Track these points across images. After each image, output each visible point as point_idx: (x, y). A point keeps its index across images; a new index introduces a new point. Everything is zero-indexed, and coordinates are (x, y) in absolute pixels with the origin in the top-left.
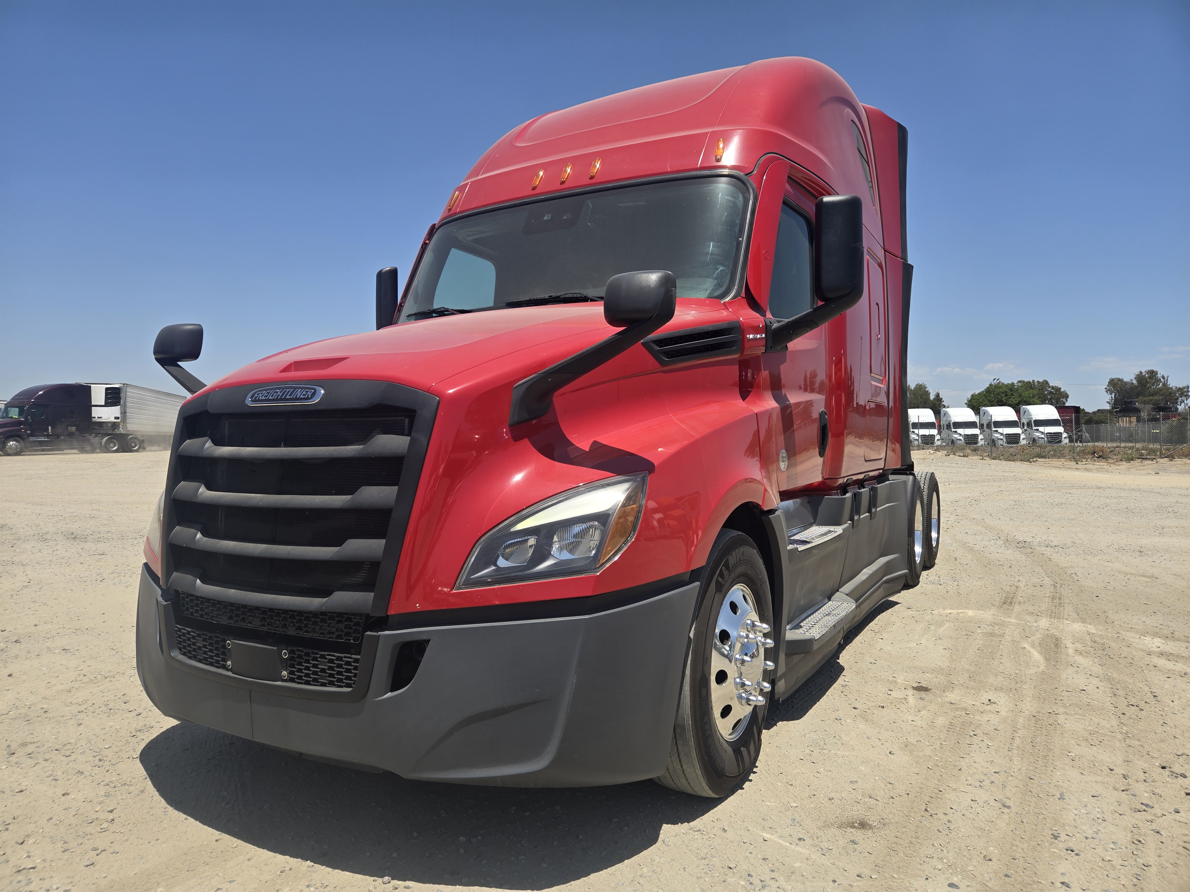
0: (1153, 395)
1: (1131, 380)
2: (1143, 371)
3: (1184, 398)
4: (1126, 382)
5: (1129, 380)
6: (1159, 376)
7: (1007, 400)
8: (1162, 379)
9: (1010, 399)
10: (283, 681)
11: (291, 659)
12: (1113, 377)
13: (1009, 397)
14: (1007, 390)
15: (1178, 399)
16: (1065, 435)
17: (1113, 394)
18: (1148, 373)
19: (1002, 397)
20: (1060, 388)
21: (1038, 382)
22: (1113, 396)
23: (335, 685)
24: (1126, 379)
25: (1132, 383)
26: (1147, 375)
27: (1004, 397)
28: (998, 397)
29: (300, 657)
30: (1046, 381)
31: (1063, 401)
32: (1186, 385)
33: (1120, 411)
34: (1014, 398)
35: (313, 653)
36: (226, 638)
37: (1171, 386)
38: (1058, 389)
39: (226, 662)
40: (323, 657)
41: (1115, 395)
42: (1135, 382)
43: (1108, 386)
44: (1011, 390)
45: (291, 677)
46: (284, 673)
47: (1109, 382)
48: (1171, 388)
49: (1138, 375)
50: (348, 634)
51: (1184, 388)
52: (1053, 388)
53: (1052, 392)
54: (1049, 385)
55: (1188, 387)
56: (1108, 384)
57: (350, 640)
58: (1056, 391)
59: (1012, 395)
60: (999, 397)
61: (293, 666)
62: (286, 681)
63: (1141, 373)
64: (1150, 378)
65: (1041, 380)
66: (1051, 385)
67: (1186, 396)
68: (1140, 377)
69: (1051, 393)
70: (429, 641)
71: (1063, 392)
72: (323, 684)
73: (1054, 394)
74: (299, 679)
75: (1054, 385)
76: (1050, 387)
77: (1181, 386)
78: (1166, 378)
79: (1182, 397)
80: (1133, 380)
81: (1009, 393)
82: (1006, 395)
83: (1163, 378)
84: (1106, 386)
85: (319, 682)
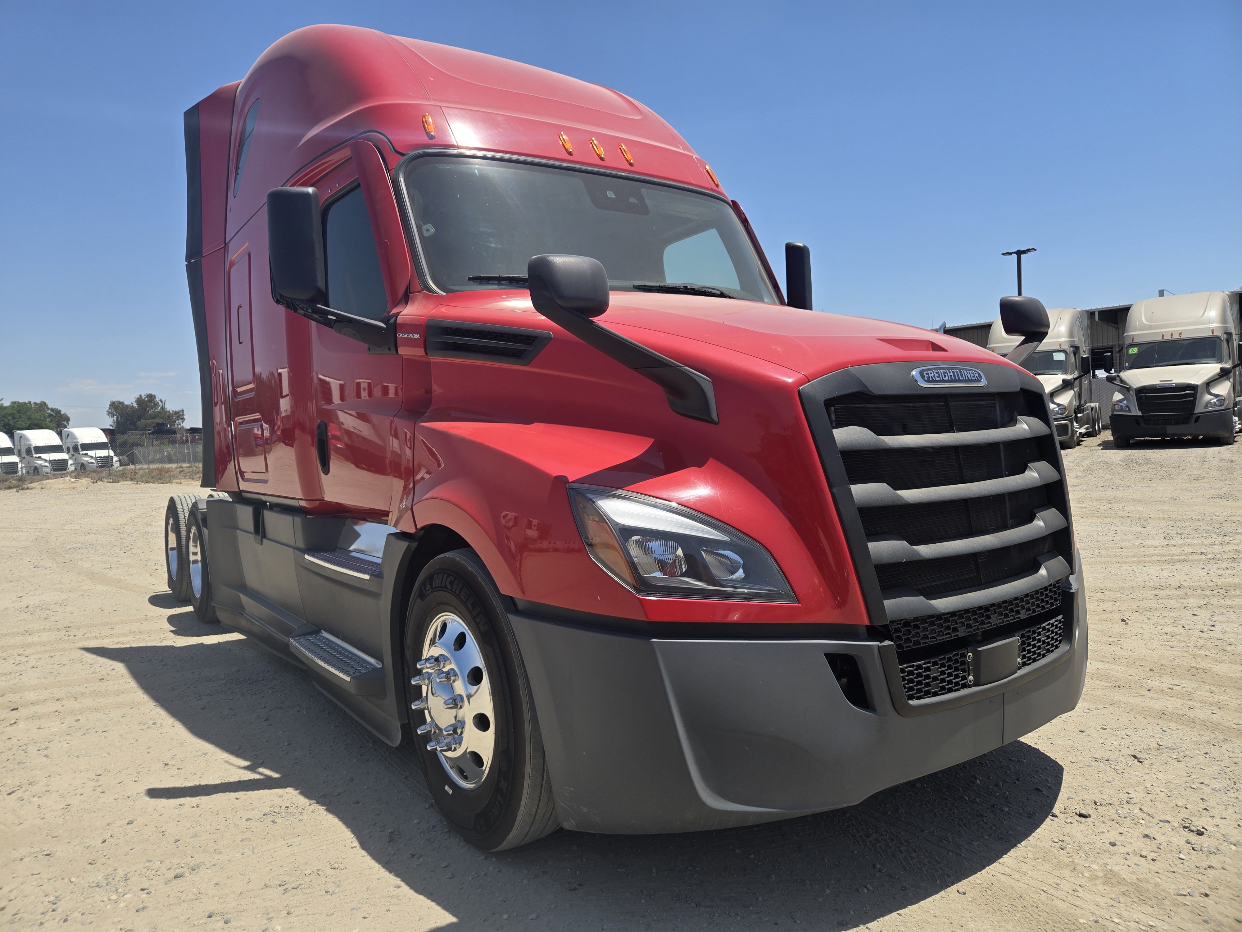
0: (154, 418)
1: (132, 403)
2: (143, 395)
3: (180, 421)
4: (127, 406)
5: (130, 404)
6: (157, 399)
7: (15, 423)
8: (160, 403)
9: (19, 422)
12: (114, 400)
13: (17, 420)
14: (15, 412)
15: (175, 422)
16: (115, 459)
17: (115, 417)
18: (147, 397)
19: (9, 420)
20: (60, 411)
21: (35, 403)
22: (115, 419)
24: (127, 403)
25: (133, 407)
26: (146, 399)
27: (11, 420)
28: (3, 420)
30: (43, 402)
31: (64, 424)
32: (181, 409)
33: (153, 433)
34: (22, 421)
36: (965, 652)
37: (168, 410)
38: (58, 412)
41: (117, 418)
42: (135, 405)
43: (110, 408)
44: (19, 412)
47: (110, 405)
48: (169, 412)
49: (138, 398)
51: (180, 411)
52: (52, 410)
53: (52, 415)
54: (47, 406)
55: (183, 411)
56: (109, 407)
58: (56, 414)
59: (21, 417)
60: (6, 420)
63: (141, 396)
64: (149, 401)
65: (38, 402)
66: (50, 407)
67: (182, 419)
68: (139, 401)
69: (50, 415)
71: (64, 414)
73: (54, 417)
75: (53, 407)
76: (48, 409)
77: (177, 410)
78: (163, 402)
79: (178, 420)
80: (134, 403)
81: (17, 415)
82: (14, 418)
83: (162, 402)
84: (107, 409)
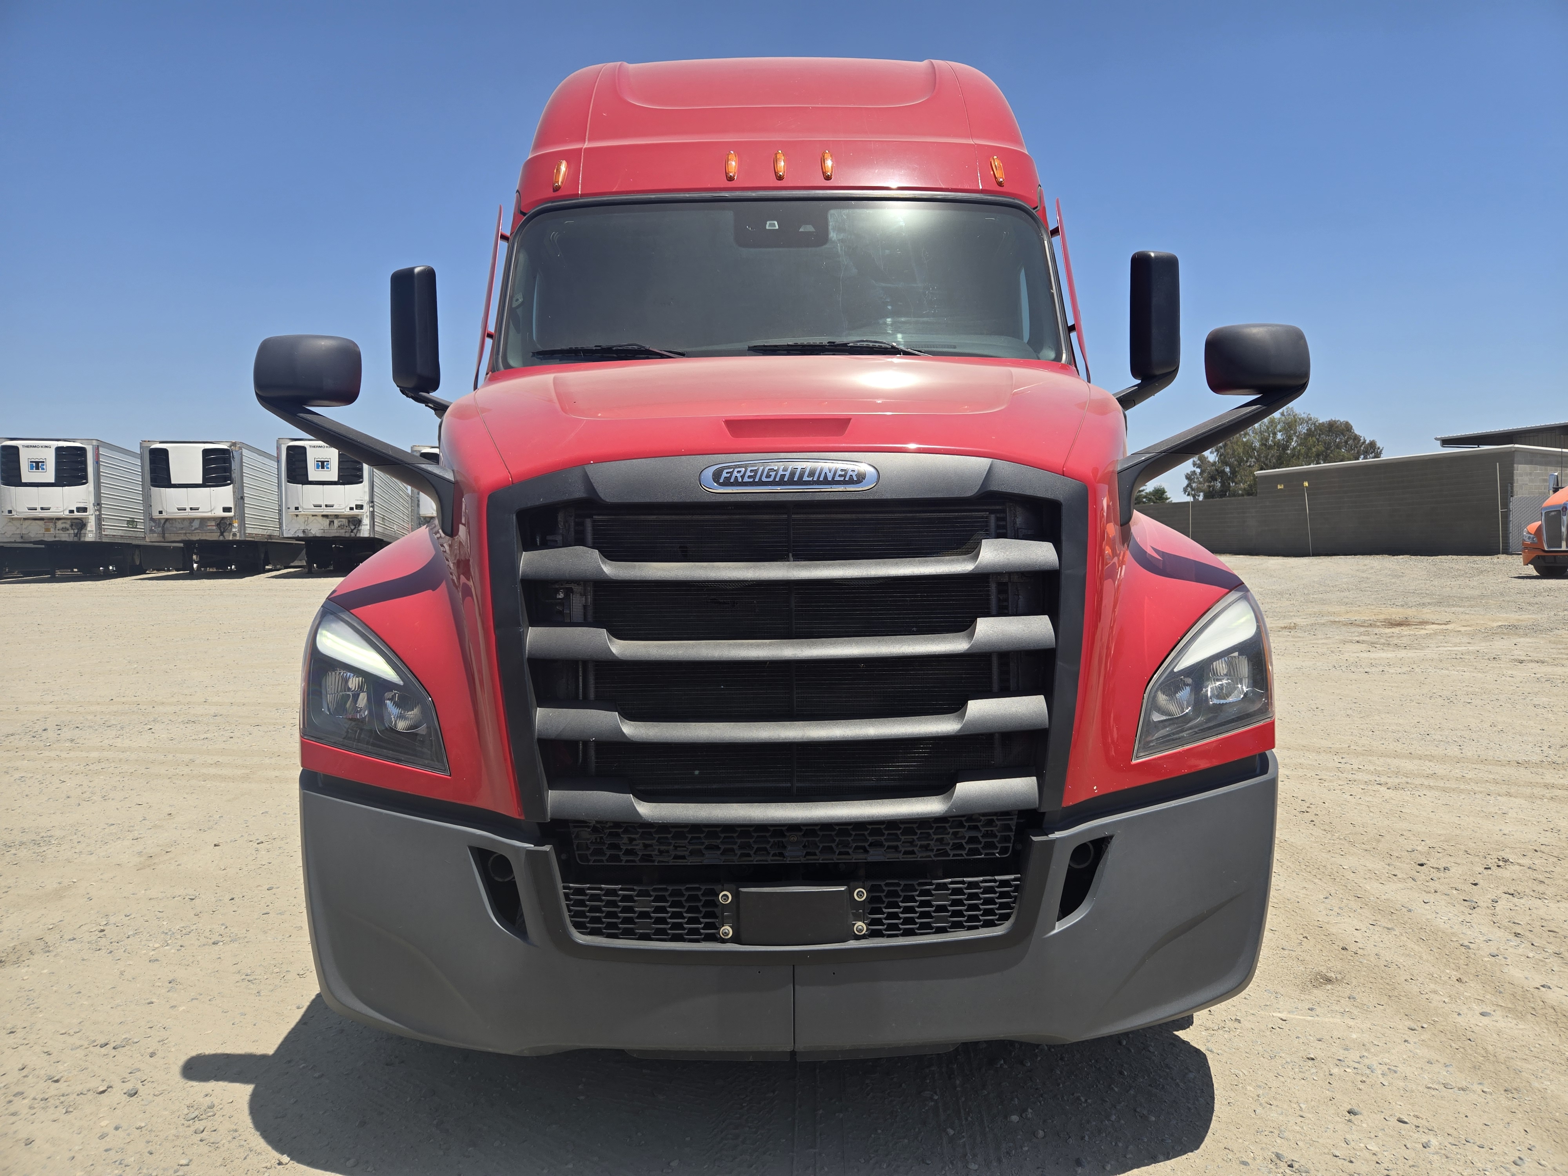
10: (858, 938)
11: (871, 900)
23: (963, 927)
29: (891, 894)
35: (920, 884)
36: (717, 888)
39: (718, 929)
40: (940, 887)
45: (873, 930)
46: (860, 925)
50: (990, 845)
57: (994, 854)
61: (874, 911)
62: (864, 937)
70: (1111, 837)
72: (942, 930)
74: (893, 930)
85: (932, 928)
